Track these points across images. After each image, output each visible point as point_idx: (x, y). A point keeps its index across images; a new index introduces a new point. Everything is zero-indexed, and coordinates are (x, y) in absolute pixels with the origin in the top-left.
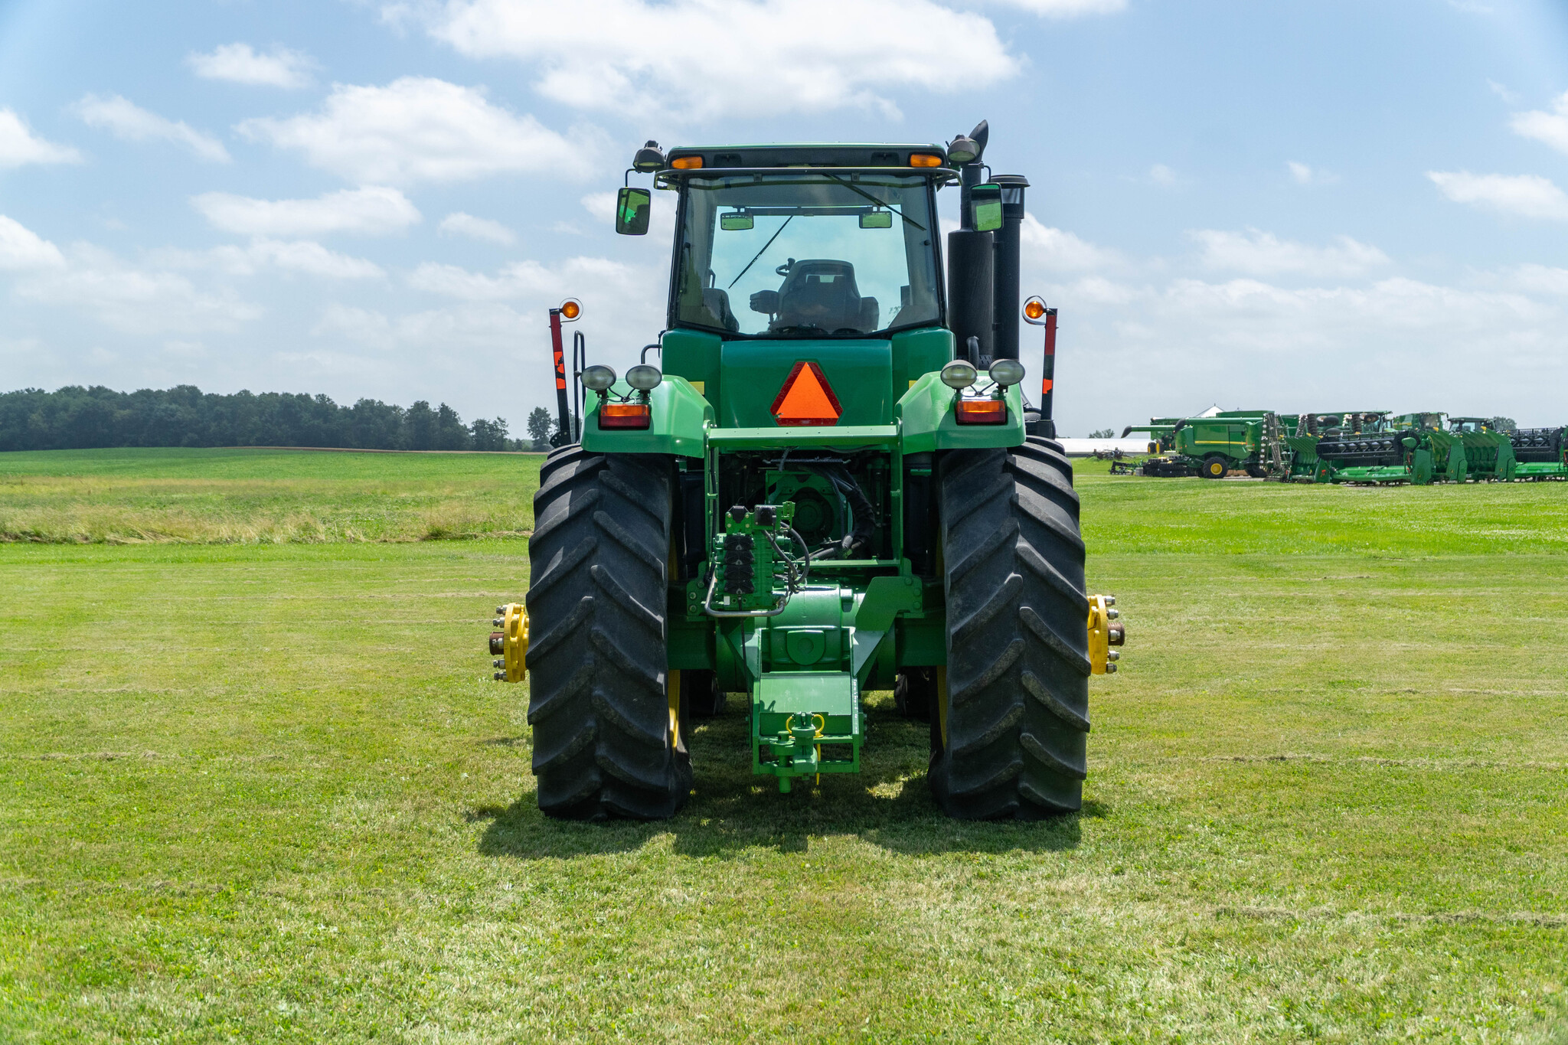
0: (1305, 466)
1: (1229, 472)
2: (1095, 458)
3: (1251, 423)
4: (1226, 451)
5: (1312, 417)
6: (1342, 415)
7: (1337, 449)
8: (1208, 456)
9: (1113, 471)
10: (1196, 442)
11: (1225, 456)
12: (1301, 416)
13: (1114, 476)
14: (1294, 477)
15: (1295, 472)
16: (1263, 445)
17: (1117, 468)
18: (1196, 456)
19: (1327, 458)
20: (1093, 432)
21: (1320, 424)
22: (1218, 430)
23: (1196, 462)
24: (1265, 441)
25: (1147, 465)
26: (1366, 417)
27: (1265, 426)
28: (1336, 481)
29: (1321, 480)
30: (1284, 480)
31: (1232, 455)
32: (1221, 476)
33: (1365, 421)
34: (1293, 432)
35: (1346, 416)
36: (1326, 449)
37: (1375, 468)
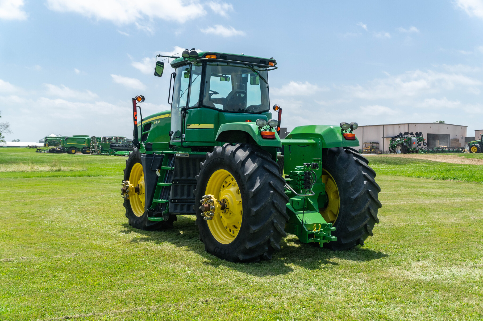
0: (105, 151)
1: (77, 152)
2: (29, 148)
3: (87, 139)
4: (76, 146)
5: (105, 138)
6: (112, 137)
7: (116, 146)
8: (71, 148)
9: (37, 151)
10: (68, 144)
11: (76, 148)
12: (102, 137)
13: (37, 153)
14: (101, 154)
15: (102, 152)
16: (91, 145)
17: (38, 151)
18: (67, 148)
19: (113, 149)
20: (13, 140)
21: (107, 140)
22: (73, 140)
23: (67, 149)
24: (92, 144)
25: (51, 150)
26: (119, 138)
27: (92, 140)
28: (115, 155)
29: (111, 154)
30: (98, 154)
31: (78, 147)
32: (75, 153)
33: (119, 139)
34: (100, 141)
35: (114, 137)
36: (113, 146)
37: (127, 151)
